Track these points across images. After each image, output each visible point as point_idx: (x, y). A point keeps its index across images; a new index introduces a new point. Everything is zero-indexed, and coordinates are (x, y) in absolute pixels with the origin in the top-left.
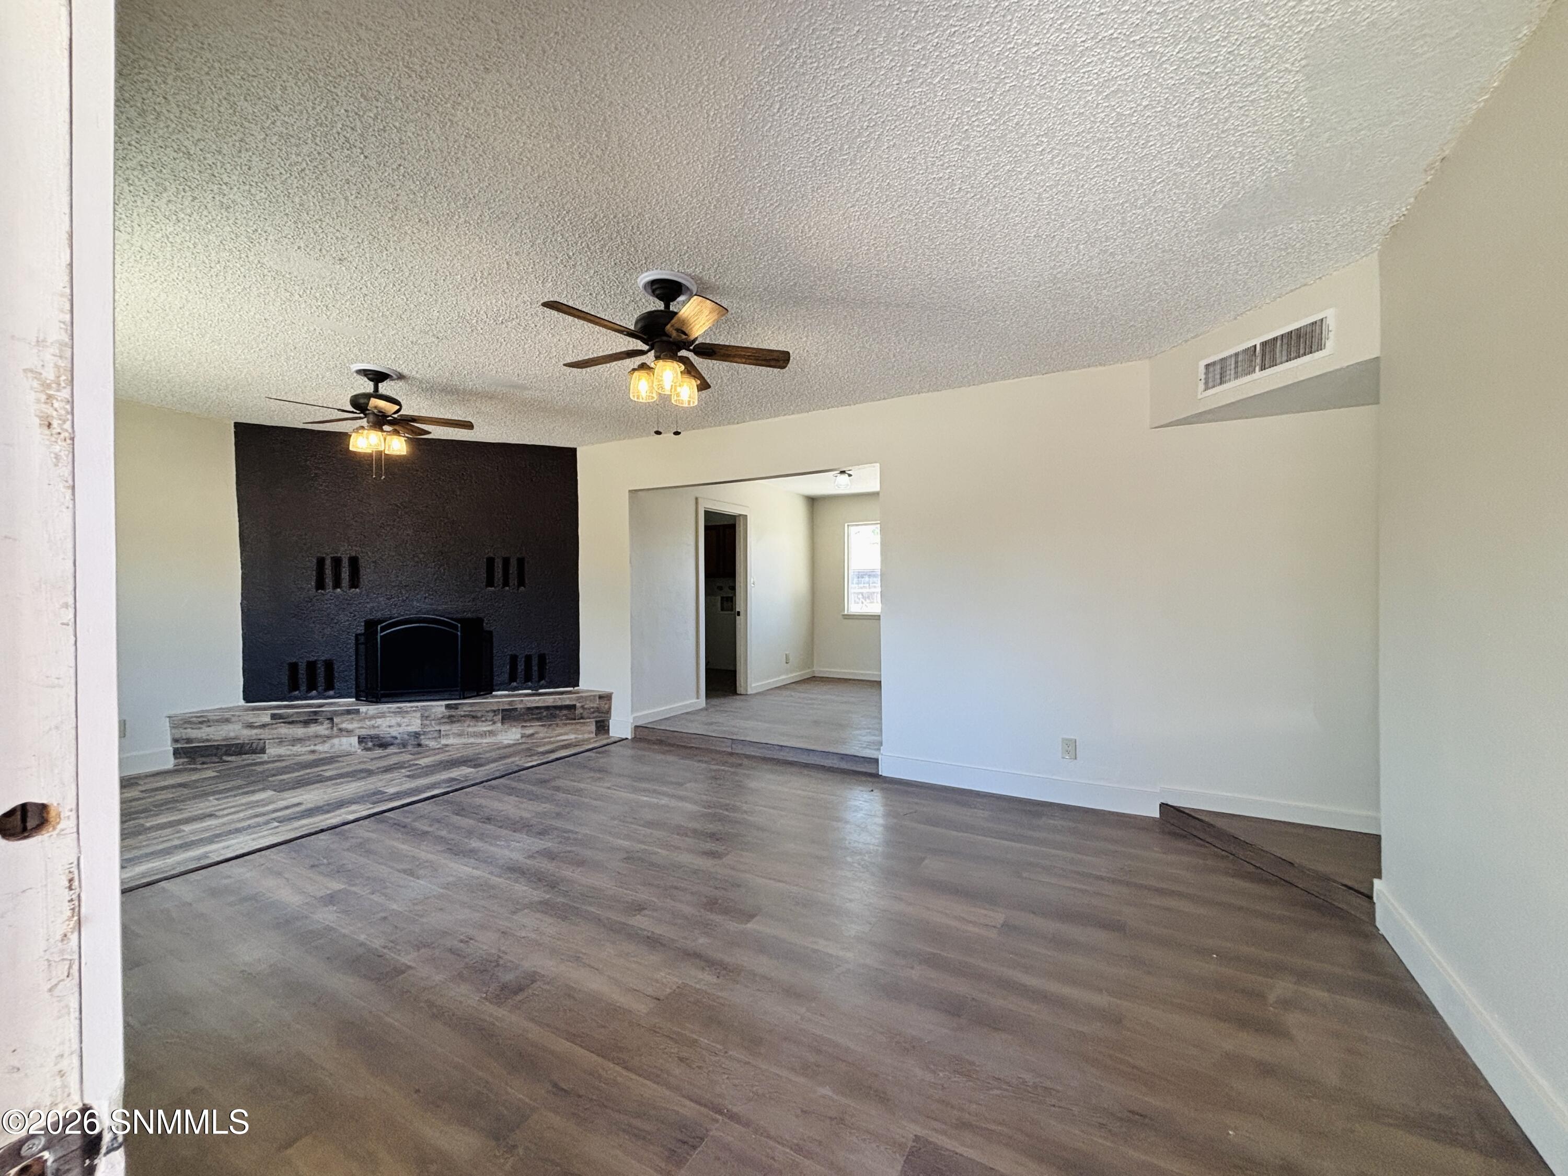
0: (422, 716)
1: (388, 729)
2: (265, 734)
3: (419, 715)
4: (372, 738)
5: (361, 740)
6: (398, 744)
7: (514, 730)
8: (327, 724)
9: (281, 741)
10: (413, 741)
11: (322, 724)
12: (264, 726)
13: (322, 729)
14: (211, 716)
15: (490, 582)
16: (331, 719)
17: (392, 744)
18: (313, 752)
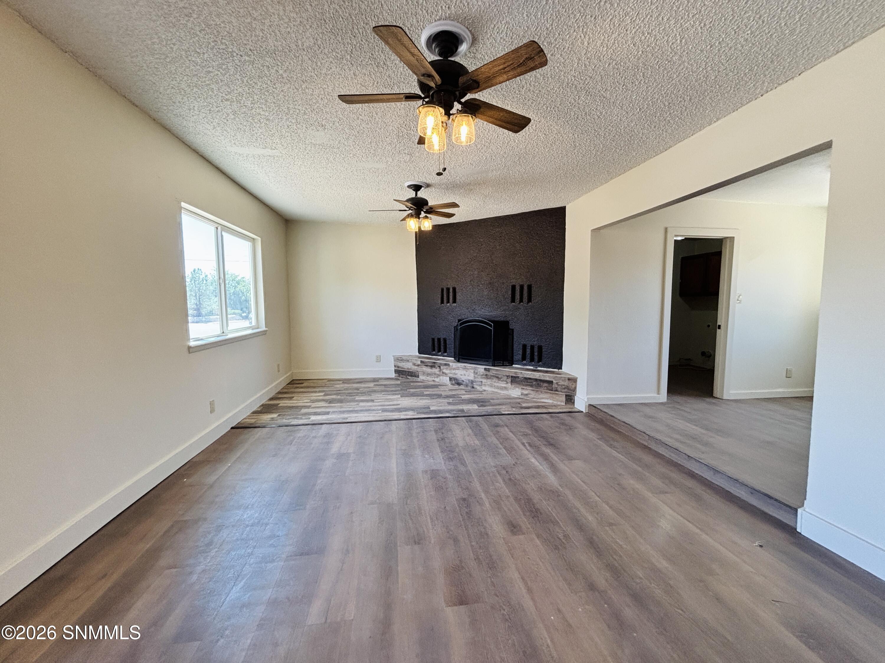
0: (474, 372)
1: (460, 376)
2: (419, 369)
3: (472, 371)
4: (455, 379)
5: (451, 379)
6: (465, 385)
7: (517, 389)
8: (438, 369)
9: (424, 373)
10: (470, 385)
11: (436, 368)
12: (418, 365)
13: (436, 370)
14: (404, 358)
15: (513, 300)
16: (440, 367)
17: (462, 384)
18: (434, 381)
